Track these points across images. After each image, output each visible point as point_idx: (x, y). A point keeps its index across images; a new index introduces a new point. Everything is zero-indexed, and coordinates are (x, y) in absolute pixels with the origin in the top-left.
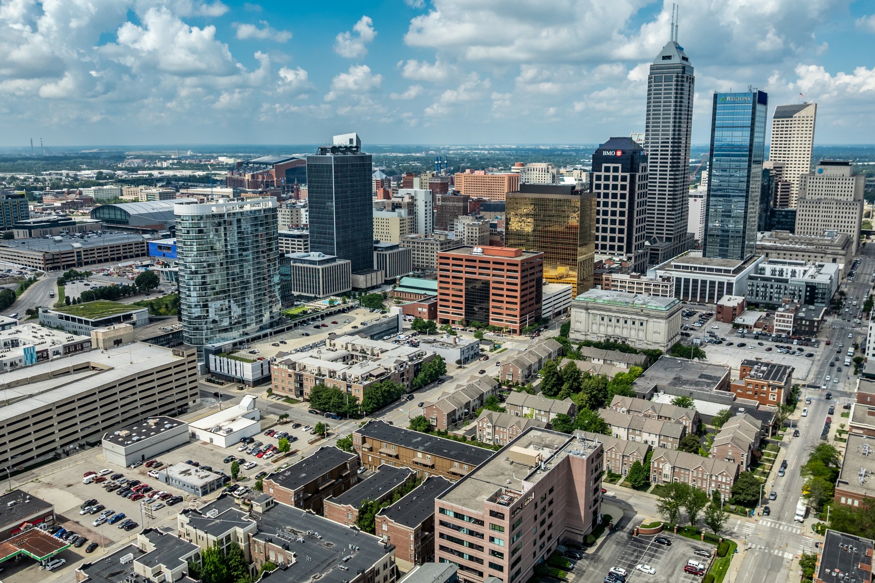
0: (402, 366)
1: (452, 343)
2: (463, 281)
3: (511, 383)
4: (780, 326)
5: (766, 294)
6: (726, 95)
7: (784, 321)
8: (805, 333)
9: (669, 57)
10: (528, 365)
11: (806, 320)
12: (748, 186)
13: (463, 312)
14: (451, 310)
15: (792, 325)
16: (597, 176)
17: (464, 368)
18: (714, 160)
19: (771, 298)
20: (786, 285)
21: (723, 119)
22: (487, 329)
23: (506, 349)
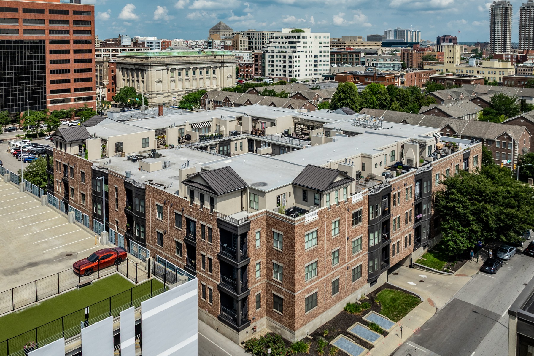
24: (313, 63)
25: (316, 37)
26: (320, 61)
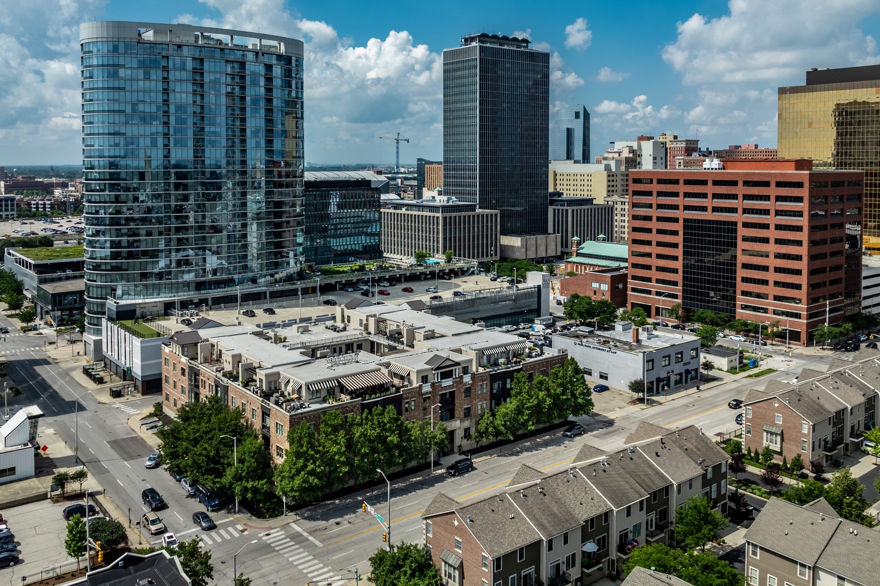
0: (447, 375)
1: (630, 340)
2: (679, 227)
3: (777, 460)
10: (833, 409)
13: (678, 290)
14: (654, 286)
17: (651, 403)
22: (731, 327)
23: (770, 371)
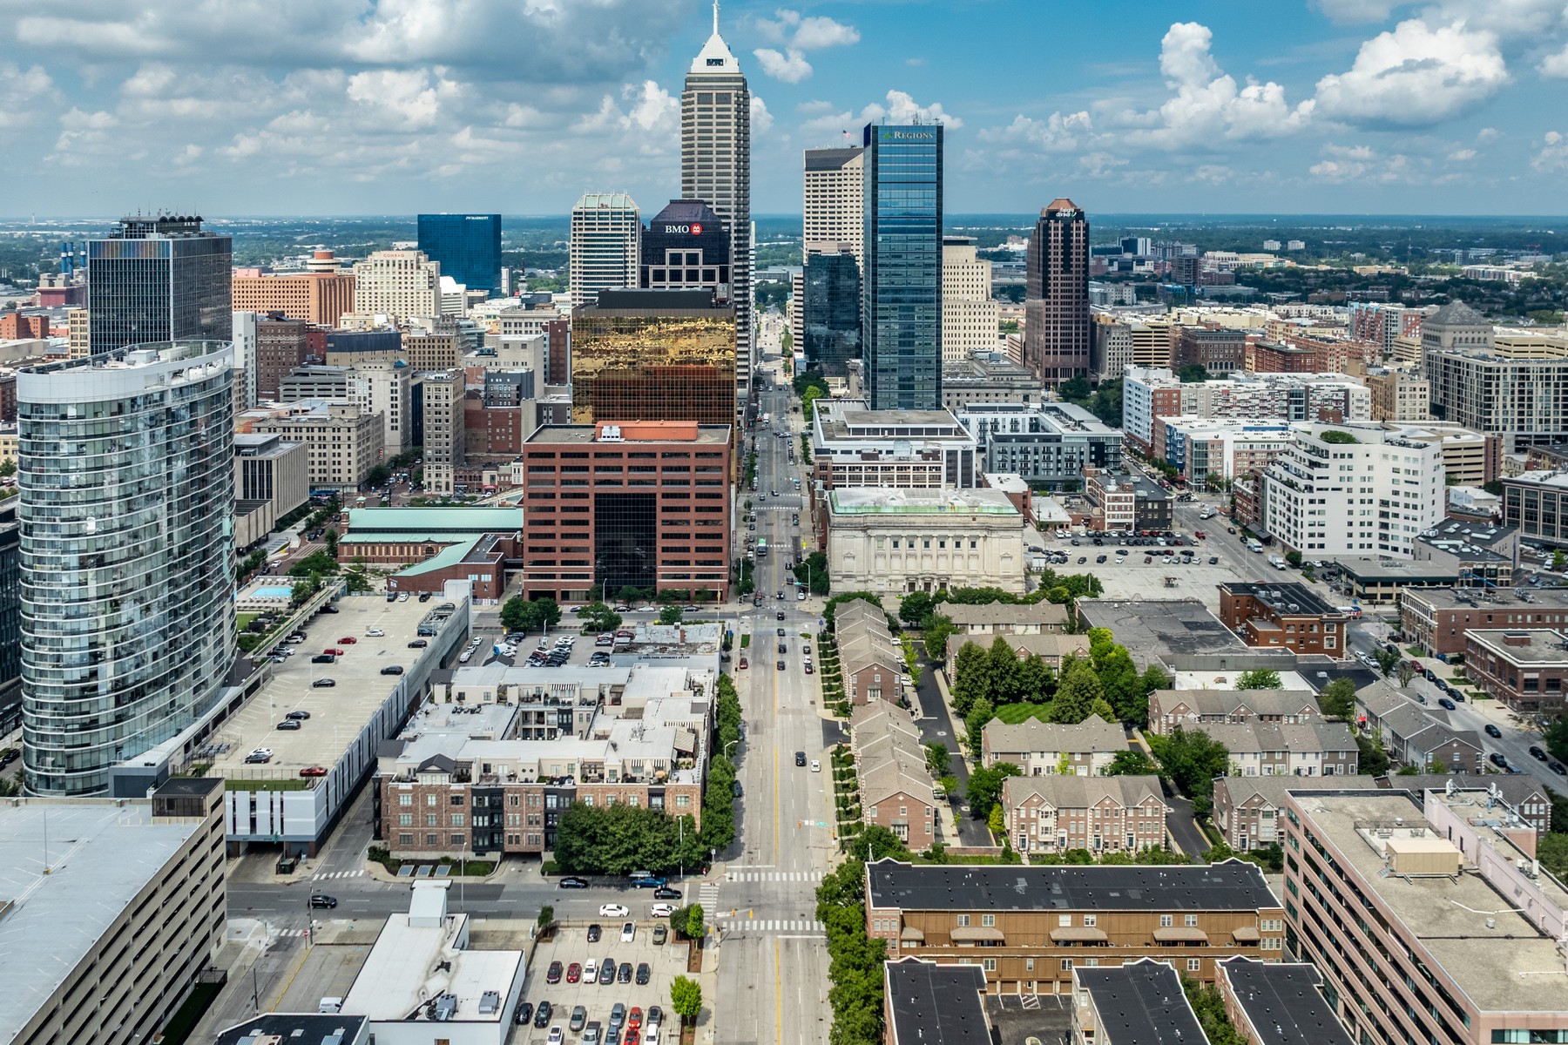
0: (712, 717)
2: (589, 503)
4: (1114, 517)
5: (1026, 465)
6: (892, 129)
7: (1120, 508)
8: (1153, 523)
9: (719, 62)
11: (1153, 502)
12: (939, 283)
13: (589, 569)
14: (558, 569)
15: (1133, 513)
16: (655, 271)
18: (880, 239)
19: (1036, 469)
20: (1058, 445)
21: (890, 169)
22: (649, 598)
23: (747, 637)
24: (1377, 520)
25: (1385, 456)
26: (1396, 515)
